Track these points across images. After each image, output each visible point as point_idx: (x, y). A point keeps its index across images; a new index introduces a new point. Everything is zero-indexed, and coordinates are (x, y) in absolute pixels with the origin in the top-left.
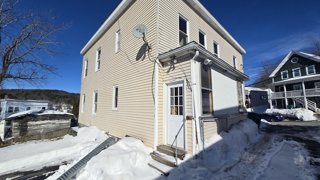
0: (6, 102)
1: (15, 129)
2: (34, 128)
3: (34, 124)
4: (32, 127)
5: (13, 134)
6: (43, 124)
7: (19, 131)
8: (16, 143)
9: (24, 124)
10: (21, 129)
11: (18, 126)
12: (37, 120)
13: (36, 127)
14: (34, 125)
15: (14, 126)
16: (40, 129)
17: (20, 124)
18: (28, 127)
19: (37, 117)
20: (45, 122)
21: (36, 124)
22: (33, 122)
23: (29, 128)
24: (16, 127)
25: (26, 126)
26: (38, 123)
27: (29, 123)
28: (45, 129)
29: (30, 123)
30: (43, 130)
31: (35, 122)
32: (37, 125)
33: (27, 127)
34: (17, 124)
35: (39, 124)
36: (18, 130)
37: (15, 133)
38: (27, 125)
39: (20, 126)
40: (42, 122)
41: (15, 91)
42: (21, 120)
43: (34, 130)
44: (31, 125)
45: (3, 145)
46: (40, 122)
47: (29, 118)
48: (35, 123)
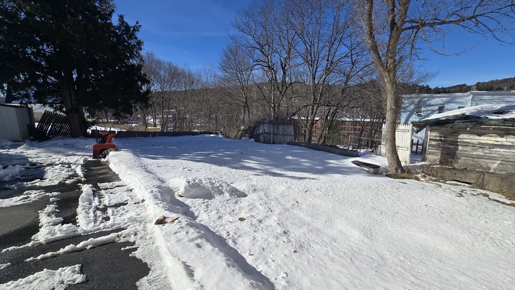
0: (471, 97)
1: (433, 146)
2: (475, 153)
3: (473, 141)
4: (468, 149)
5: (428, 156)
6: (502, 146)
7: (439, 152)
8: (424, 177)
9: (450, 139)
10: (444, 149)
11: (438, 140)
12: (483, 131)
13: (480, 152)
14: (474, 145)
15: (430, 139)
16: (490, 158)
17: (441, 137)
18: (460, 148)
19: (482, 124)
20: (509, 140)
21: (480, 144)
22: (472, 137)
23: (462, 151)
24: (434, 143)
25: (455, 143)
26: (484, 139)
27: (461, 136)
28: (505, 160)
29: (464, 137)
30: (499, 162)
31: (477, 137)
32: (482, 146)
33: (458, 145)
34: (436, 136)
35: (488, 144)
36: (437, 150)
37: (431, 153)
38: (457, 142)
39: (441, 140)
40: (499, 139)
41: (508, 81)
42: (444, 129)
43: (472, 157)
44: (467, 144)
45: (402, 173)
46: (493, 139)
47: (461, 125)
48: (475, 139)
